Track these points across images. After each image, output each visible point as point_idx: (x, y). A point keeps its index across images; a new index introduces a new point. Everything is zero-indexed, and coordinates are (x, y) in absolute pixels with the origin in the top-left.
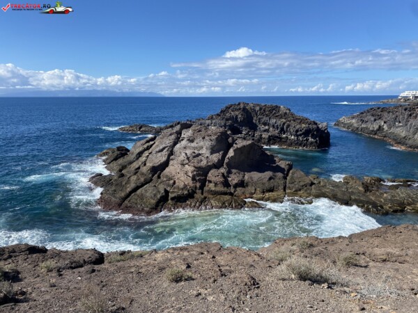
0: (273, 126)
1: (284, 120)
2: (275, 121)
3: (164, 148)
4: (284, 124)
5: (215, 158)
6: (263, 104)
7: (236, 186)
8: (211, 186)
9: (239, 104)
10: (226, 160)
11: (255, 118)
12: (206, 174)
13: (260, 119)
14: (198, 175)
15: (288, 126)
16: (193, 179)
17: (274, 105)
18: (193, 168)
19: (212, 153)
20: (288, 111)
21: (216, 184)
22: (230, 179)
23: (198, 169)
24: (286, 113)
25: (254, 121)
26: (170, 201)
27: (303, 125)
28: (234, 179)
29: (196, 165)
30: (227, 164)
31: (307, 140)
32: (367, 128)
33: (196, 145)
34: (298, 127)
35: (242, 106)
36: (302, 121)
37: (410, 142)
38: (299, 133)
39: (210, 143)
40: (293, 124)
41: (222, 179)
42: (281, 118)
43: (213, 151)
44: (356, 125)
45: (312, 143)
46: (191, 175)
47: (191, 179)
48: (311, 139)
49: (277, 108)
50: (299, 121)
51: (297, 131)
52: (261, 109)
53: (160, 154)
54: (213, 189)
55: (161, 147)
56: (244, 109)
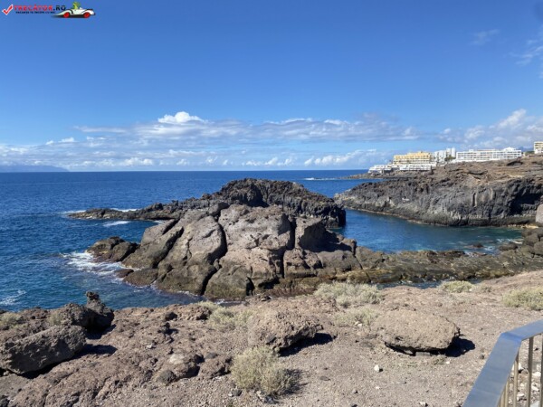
0: (289, 205)
1: (300, 198)
2: (290, 199)
3: (212, 232)
4: (301, 202)
5: (285, 238)
6: (273, 181)
7: (316, 267)
8: (292, 268)
9: (245, 180)
10: (297, 241)
11: (265, 196)
12: (281, 257)
13: (272, 197)
14: (275, 258)
15: (306, 204)
16: (271, 263)
17: (286, 181)
18: (267, 251)
19: (280, 233)
20: (301, 188)
21: (297, 266)
22: (307, 260)
23: (272, 251)
24: (299, 190)
25: (264, 200)
26: (257, 289)
27: (322, 203)
28: (312, 259)
29: (269, 247)
30: (299, 244)
31: (327, 219)
32: (371, 205)
33: (258, 226)
34: (316, 204)
35: (249, 182)
36: (319, 198)
37: (424, 217)
38: (318, 212)
39: (276, 223)
40: (310, 202)
41: (301, 261)
42: (295, 195)
43: (281, 231)
44: (358, 202)
45: (332, 222)
46: (267, 259)
47: (268, 263)
48: (331, 218)
49: (289, 184)
50: (316, 198)
51: (316, 210)
52: (271, 186)
53: (208, 239)
54: (296, 272)
55: (207, 231)
56: (253, 187)
